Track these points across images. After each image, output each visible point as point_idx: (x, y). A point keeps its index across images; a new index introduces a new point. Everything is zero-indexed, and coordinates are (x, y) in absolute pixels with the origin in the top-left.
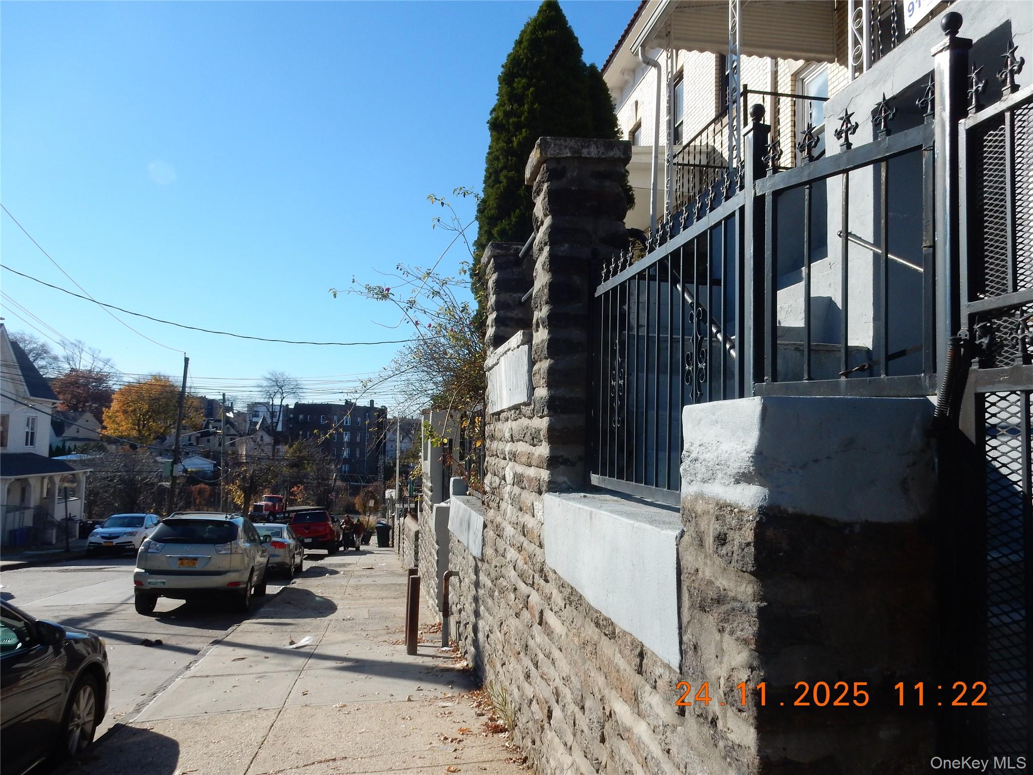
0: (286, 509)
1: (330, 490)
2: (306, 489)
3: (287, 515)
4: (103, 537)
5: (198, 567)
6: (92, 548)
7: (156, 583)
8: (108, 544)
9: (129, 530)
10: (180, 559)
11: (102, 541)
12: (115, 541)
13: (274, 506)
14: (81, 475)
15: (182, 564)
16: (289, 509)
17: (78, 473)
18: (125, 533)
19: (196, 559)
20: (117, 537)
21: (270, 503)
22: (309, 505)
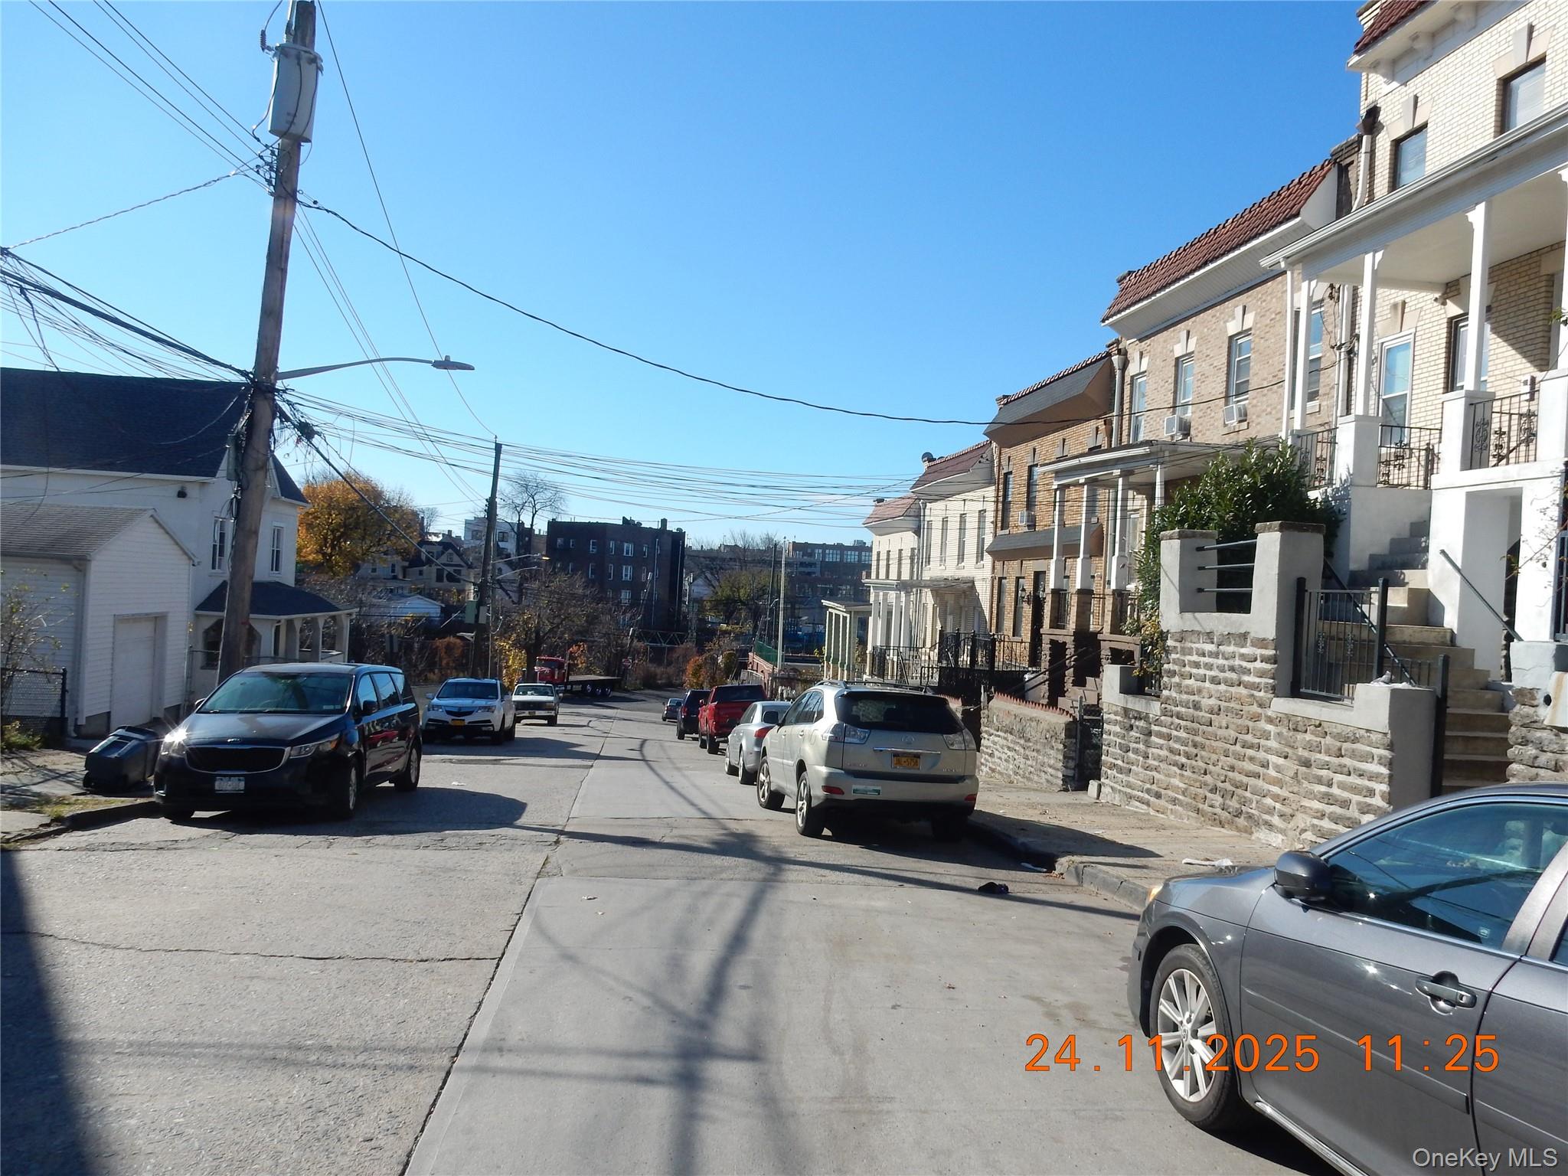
0: (568, 679)
1: (623, 654)
2: (590, 649)
3: (569, 687)
4: (449, 713)
5: (923, 769)
6: (431, 728)
7: (865, 792)
8: (458, 723)
9: (482, 702)
10: (896, 755)
11: (449, 718)
12: (468, 719)
13: (552, 674)
14: (343, 617)
15: (899, 763)
16: (572, 678)
17: (340, 615)
18: (480, 708)
19: (917, 756)
20: (470, 713)
21: (547, 670)
22: (594, 673)
